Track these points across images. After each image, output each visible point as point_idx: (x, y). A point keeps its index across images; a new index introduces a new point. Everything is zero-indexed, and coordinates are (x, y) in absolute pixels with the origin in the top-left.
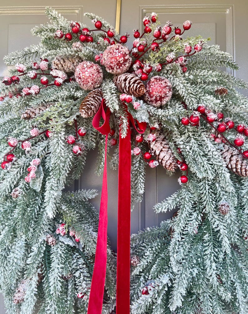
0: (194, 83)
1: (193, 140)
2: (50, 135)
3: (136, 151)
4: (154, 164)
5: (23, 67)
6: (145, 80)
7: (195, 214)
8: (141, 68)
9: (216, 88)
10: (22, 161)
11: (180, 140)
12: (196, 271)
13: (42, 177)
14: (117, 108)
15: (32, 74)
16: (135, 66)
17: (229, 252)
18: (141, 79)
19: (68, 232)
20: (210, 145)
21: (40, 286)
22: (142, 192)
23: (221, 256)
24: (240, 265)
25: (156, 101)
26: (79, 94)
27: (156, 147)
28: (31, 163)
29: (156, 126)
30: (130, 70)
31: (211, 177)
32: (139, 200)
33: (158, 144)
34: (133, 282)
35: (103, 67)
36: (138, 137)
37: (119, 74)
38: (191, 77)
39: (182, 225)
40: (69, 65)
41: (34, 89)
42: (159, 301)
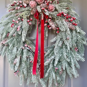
0: (61, 6)
1: (60, 21)
2: (23, 20)
3: (46, 25)
4: (50, 28)
5: (16, 2)
6: (48, 5)
7: (61, 42)
8: (47, 2)
9: (66, 8)
10: (16, 27)
11: (57, 21)
12: (61, 55)
13: (21, 30)
14: (41, 11)
15: (18, 4)
16: (45, 2)
17: (69, 50)
18: (47, 4)
19: (28, 46)
20: (64, 22)
21: (21, 59)
22: (47, 36)
23: (67, 51)
24: (72, 53)
25: (51, 10)
26: (30, 9)
27: (51, 24)
28: (18, 27)
29: (51, 17)
30: (44, 3)
31: (65, 31)
32: (46, 38)
33: (51, 23)
34: (45, 58)
35: (37, 2)
36: (46, 21)
37: (41, 4)
38: (60, 5)
39: (57, 44)
40: (27, 2)
41: (19, 8)
42: (51, 62)
